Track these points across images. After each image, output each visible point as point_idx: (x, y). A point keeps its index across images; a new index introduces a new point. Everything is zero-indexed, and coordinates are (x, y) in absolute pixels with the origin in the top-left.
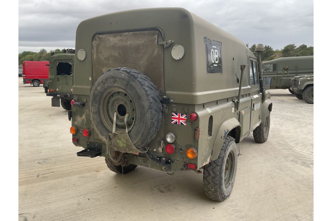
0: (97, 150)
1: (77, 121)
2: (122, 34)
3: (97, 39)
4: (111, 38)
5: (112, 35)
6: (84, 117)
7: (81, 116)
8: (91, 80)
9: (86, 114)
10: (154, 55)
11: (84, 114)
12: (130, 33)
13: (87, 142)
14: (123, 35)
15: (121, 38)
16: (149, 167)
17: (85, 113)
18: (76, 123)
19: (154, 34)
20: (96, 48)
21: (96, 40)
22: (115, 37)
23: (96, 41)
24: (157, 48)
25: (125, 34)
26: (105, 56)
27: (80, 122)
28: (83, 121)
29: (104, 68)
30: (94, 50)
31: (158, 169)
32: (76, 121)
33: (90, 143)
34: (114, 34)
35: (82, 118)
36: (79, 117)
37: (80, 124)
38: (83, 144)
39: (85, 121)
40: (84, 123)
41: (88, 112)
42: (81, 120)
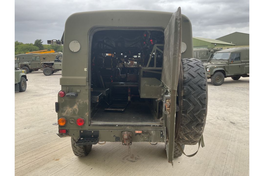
0: (94, 136)
1: (66, 112)
6: (76, 107)
7: (71, 106)
8: (86, 70)
9: (80, 104)
11: (76, 104)
13: (80, 131)
16: (152, 141)
17: (78, 103)
18: (64, 114)
27: (71, 112)
28: (74, 112)
31: (161, 142)
32: (65, 112)
33: (83, 131)
35: (72, 109)
36: (68, 108)
37: (70, 114)
38: (74, 134)
39: (78, 111)
40: (76, 113)
41: (82, 101)
42: (71, 110)
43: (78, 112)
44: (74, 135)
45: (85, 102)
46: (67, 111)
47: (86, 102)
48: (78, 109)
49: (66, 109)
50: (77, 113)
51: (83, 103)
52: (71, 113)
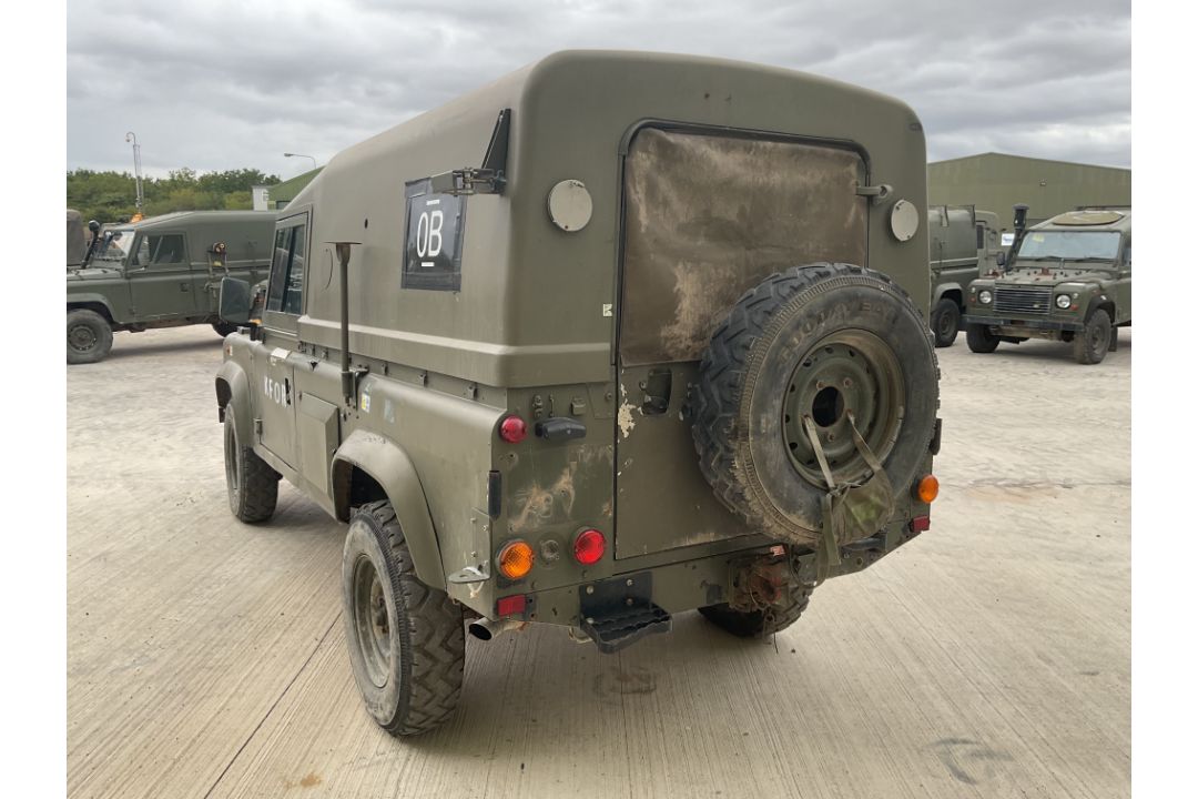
0: (635, 599)
1: (526, 511)
2: (754, 143)
3: (651, 148)
4: (714, 152)
5: (715, 141)
6: (565, 483)
7: (547, 484)
8: (609, 314)
9: (581, 467)
10: (846, 226)
11: (566, 471)
12: (781, 145)
13: (582, 589)
14: (757, 147)
15: (748, 157)
17: (574, 464)
18: (518, 524)
19: (848, 161)
20: (644, 184)
21: (646, 151)
22: (727, 149)
23: (644, 156)
24: (854, 204)
25: (765, 148)
26: (682, 219)
27: (545, 509)
28: (558, 506)
29: (680, 266)
30: (638, 189)
32: (520, 511)
33: (594, 587)
34: (723, 140)
35: (551, 493)
36: (535, 490)
37: (543, 519)
38: (554, 610)
39: (573, 499)
40: (565, 507)
41: (590, 454)
42: (547, 500)
43: (575, 502)
44: (556, 613)
45: (600, 456)
46: (531, 508)
47: (605, 458)
48: (572, 492)
49: (528, 497)
50: (569, 511)
51: (594, 459)
52: (547, 513)
